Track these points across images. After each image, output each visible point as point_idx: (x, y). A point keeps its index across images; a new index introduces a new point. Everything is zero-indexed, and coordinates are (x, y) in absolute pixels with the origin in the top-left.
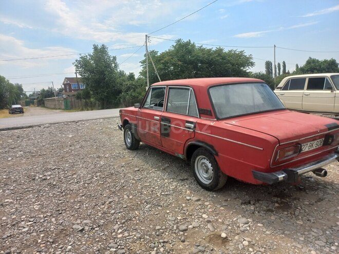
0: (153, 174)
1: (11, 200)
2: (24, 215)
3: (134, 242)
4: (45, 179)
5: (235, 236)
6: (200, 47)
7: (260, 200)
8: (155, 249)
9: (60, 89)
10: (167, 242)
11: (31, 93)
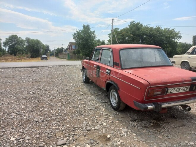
0: (89, 98)
1: (14, 102)
2: (15, 110)
3: (59, 132)
4: (34, 94)
5: (115, 138)
6: (146, 26)
7: (142, 120)
8: (68, 137)
9: (67, 48)
10: (76, 135)
11: (53, 50)
